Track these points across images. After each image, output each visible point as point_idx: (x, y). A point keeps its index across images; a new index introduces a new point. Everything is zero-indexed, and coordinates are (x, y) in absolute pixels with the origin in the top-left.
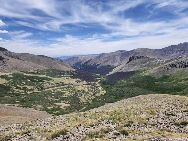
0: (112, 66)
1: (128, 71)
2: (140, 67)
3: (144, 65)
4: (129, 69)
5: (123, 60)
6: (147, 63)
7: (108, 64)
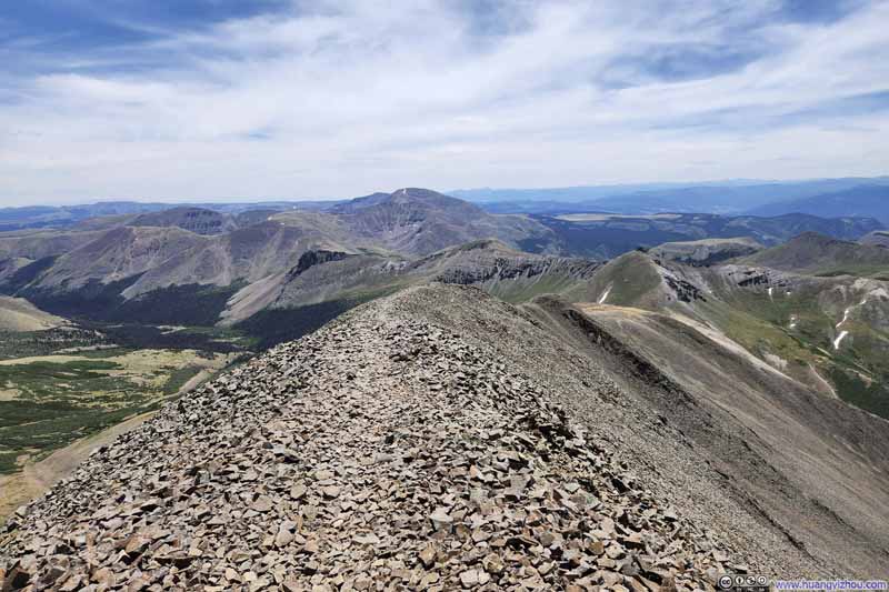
0: (205, 286)
1: (309, 303)
2: (344, 287)
3: (352, 278)
4: (311, 296)
5: (245, 258)
6: (361, 272)
7: (185, 280)
